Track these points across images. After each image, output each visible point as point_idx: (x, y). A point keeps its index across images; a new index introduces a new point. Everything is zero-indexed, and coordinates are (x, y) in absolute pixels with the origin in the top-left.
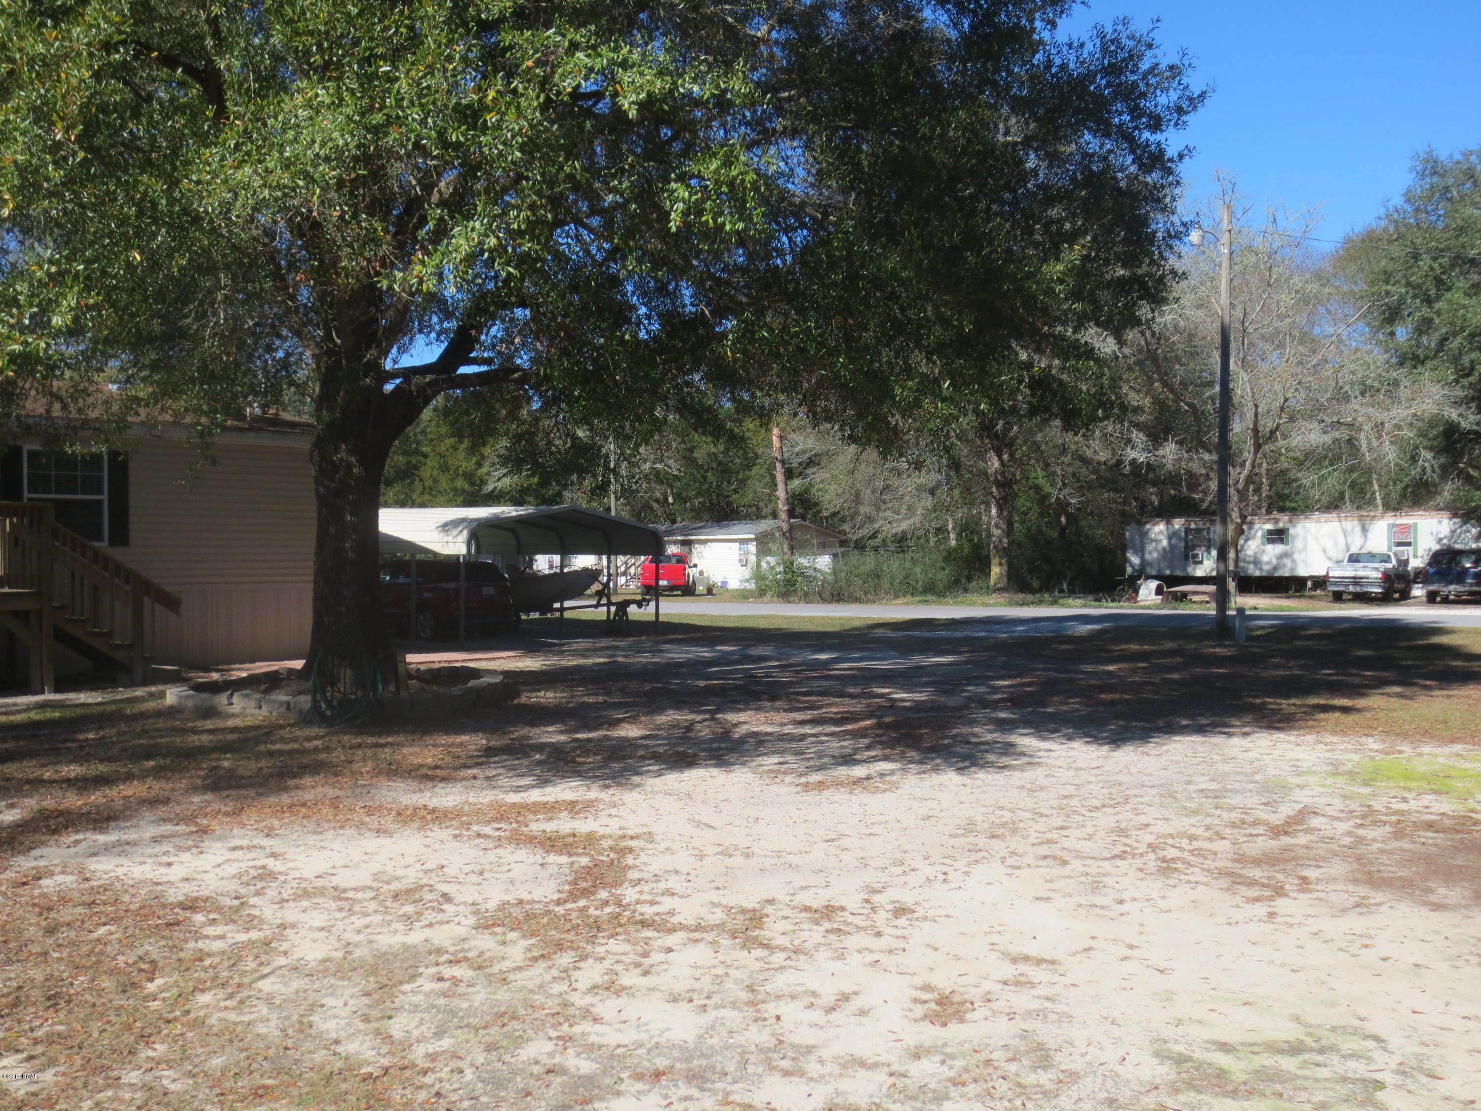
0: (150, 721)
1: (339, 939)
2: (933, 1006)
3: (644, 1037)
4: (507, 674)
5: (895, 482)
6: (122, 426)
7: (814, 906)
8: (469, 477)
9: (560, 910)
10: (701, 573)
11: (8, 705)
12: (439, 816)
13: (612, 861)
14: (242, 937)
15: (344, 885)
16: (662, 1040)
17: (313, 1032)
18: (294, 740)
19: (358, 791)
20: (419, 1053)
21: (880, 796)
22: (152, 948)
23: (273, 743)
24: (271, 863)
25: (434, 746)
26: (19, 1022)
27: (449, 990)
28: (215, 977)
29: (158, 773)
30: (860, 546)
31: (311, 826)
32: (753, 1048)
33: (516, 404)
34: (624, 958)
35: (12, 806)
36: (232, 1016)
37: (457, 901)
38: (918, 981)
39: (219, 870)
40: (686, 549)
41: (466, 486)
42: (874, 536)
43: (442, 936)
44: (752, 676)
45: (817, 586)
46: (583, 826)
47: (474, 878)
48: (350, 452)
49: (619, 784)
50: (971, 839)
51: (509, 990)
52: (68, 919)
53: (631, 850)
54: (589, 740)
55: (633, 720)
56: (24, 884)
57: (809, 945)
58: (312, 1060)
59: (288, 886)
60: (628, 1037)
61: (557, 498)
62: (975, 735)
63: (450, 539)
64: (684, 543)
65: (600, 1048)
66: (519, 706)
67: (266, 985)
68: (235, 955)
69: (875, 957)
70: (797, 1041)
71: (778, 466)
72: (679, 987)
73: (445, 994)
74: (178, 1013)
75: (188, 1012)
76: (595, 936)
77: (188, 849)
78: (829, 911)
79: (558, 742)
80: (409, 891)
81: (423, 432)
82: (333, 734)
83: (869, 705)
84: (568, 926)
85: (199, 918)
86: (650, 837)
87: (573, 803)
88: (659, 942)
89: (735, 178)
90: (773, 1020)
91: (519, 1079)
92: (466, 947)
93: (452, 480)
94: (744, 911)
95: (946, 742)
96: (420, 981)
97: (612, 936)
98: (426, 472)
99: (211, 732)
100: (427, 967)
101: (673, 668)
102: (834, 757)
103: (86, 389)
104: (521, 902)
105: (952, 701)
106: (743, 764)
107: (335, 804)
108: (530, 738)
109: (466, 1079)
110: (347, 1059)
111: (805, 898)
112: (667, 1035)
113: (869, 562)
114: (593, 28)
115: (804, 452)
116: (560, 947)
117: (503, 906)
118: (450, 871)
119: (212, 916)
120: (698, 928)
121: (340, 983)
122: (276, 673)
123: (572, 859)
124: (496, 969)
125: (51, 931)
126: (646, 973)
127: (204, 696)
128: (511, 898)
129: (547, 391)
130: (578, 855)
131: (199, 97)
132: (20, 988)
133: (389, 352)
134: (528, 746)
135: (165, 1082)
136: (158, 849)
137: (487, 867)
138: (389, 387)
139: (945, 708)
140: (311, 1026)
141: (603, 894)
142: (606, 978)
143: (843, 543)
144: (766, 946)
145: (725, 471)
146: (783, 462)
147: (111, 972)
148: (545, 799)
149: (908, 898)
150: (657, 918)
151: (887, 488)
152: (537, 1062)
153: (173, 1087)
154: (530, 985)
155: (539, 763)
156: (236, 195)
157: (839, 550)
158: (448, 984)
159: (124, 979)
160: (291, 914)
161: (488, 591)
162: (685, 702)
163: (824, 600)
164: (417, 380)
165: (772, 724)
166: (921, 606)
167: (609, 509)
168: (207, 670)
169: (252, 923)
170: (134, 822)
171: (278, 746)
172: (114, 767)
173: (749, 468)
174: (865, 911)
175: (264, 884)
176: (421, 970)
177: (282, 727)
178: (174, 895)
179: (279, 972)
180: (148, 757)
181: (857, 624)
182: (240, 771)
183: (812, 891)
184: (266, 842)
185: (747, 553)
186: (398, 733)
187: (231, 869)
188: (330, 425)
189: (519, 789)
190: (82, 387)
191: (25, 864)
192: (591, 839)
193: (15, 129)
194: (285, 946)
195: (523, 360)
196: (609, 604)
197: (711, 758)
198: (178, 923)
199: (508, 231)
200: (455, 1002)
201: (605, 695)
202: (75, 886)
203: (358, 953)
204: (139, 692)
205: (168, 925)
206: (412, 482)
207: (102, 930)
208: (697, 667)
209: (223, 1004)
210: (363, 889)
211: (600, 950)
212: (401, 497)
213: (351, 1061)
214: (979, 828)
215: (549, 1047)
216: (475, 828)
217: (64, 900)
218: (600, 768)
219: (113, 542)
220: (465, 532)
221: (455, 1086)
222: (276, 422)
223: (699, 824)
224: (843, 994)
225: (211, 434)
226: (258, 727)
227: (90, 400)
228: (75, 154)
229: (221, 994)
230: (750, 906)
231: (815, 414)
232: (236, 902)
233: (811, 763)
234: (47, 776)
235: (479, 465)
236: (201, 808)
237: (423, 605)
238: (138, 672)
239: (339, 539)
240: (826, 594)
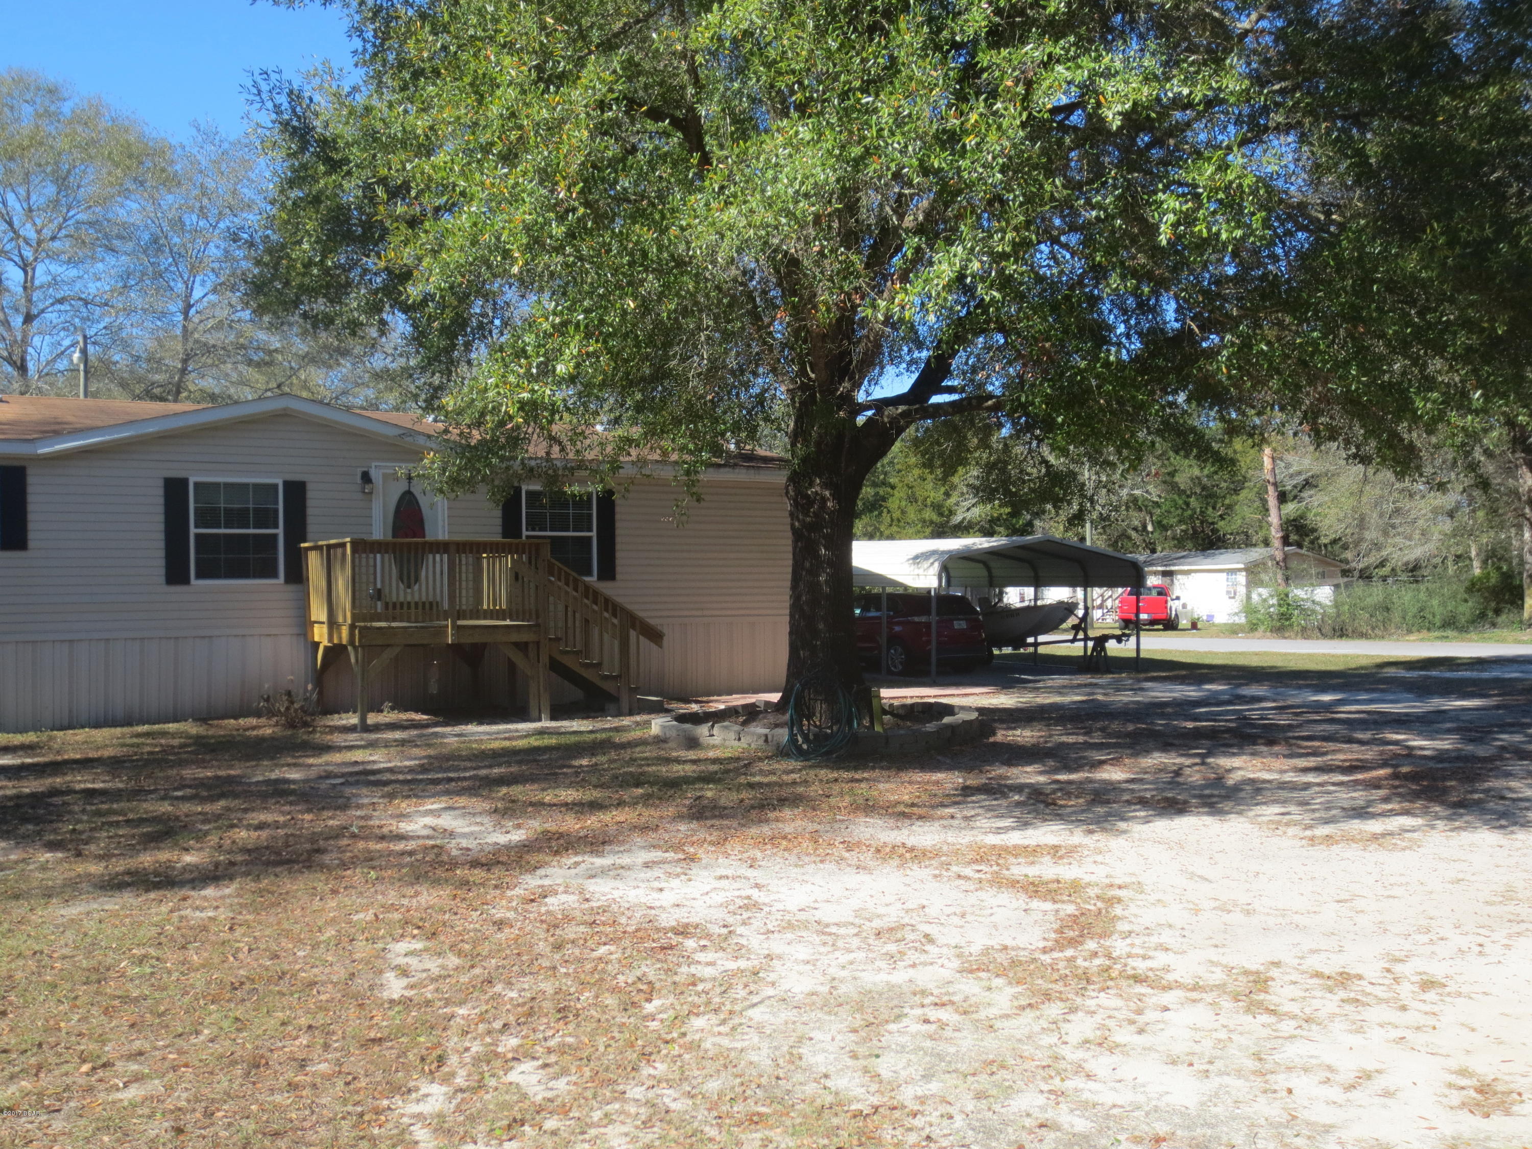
0: (638, 749)
1: (824, 974)
2: (1472, 1093)
3: (1141, 1099)
4: (981, 710)
5: (1406, 504)
6: (615, 466)
7: (1327, 972)
8: (937, 508)
9: (1046, 958)
10: (1184, 606)
11: (510, 731)
12: (918, 855)
13: (1100, 911)
14: (732, 965)
15: (826, 920)
16: (1161, 1104)
17: (803, 1064)
18: (772, 773)
19: (836, 826)
20: (907, 1095)
21: (1400, 854)
22: (649, 969)
23: (752, 775)
24: (755, 893)
25: (910, 783)
26: (534, 1031)
27: (935, 1033)
28: (709, 1002)
29: (646, 800)
30: (1365, 576)
31: (793, 859)
32: (1262, 1122)
33: (987, 431)
34: (1116, 1013)
35: (519, 826)
36: (726, 1042)
37: (939, 942)
38: (1453, 1064)
39: (706, 898)
40: (1167, 579)
41: (935, 517)
42: (1382, 564)
43: (926, 977)
44: (1245, 718)
45: (1315, 620)
46: (1068, 872)
47: (956, 920)
48: (825, 486)
49: (1104, 830)
50: (1511, 908)
51: (997, 1038)
52: (572, 936)
53: (1119, 901)
54: (1070, 782)
55: (1115, 762)
56: (532, 901)
57: (1322, 1014)
58: (803, 1092)
59: (773, 918)
60: (1124, 1097)
61: (1028, 528)
62: (1510, 789)
63: (921, 571)
64: (1166, 574)
65: (1094, 1106)
66: (995, 744)
67: (756, 1014)
68: (726, 984)
69: (1399, 1033)
70: (1313, 1119)
71: (1271, 489)
72: (1179, 1049)
73: (931, 1037)
74: (675, 1035)
75: (684, 1035)
76: (1085, 989)
77: (678, 875)
78: (1344, 979)
79: (1038, 783)
80: (891, 930)
81: (891, 463)
82: (811, 767)
83: (1382, 753)
84: (1056, 976)
85: (690, 943)
86: (1139, 887)
87: (1056, 848)
88: (1154, 1000)
89: (1231, 182)
90: (1285, 1094)
91: (1010, 1130)
92: (951, 990)
93: (920, 511)
94: (1246, 973)
95: (1476, 796)
96: (905, 1022)
97: (1103, 990)
98: (893, 504)
99: (694, 762)
100: (912, 1008)
101: (1157, 708)
102: (1343, 809)
103: (583, 432)
104: (1005, 948)
105: (1482, 751)
106: (1240, 813)
107: (815, 837)
108: (1008, 778)
109: (956, 1125)
110: (837, 1094)
111: (1315, 963)
112: (1166, 1099)
113: (1376, 593)
114: (1072, 39)
115: (1299, 473)
116: (1047, 997)
117: (987, 951)
118: (932, 911)
119: (702, 943)
120: (1195, 988)
121: (827, 1018)
122: (753, 705)
123: (1057, 906)
124: (982, 1015)
125: (558, 947)
126: (1141, 1031)
127: (687, 726)
128: (995, 942)
129: (1020, 418)
130: (1063, 902)
131: (680, 144)
132: (533, 999)
133: (861, 384)
134: (1006, 786)
135: (666, 1100)
136: (650, 874)
137: (969, 910)
138: (861, 420)
139: (1474, 759)
140: (800, 1058)
141: (1091, 945)
142: (1098, 1033)
143: (1345, 573)
144: (1273, 1012)
145: (1209, 496)
146: (1275, 484)
147: (614, 990)
148: (1026, 842)
149: (1437, 970)
150: (1150, 974)
151: (1397, 511)
152: (1028, 1115)
153: (673, 1106)
154: (1018, 1034)
155: (1018, 804)
156: (722, 236)
157: (1342, 581)
158: (933, 1027)
159: (625, 998)
160: (777, 945)
161: (960, 625)
162: (1171, 745)
163: (1324, 636)
164: (890, 411)
165: (1270, 770)
166: (1438, 643)
167: (1083, 539)
168: (687, 701)
169: (739, 951)
170: (627, 847)
171: (758, 779)
172: (607, 793)
173: (1236, 491)
174: (1387, 982)
175: (749, 914)
176: (906, 1010)
177: (760, 759)
178: (667, 920)
179: (767, 1002)
180: (637, 785)
181: (1364, 662)
182: (723, 802)
183: (1323, 955)
184: (750, 873)
185: (1235, 584)
186: (873, 768)
187: (719, 898)
188: (804, 460)
189: (999, 831)
190: (579, 430)
191: (532, 882)
192: (1076, 887)
193: (523, 191)
194: (772, 977)
195: (995, 387)
196: (1086, 639)
197: (1204, 805)
198: (671, 947)
199: (991, 253)
200: (942, 1046)
201: (1085, 734)
202: (576, 905)
203: (843, 989)
204: (626, 721)
205: (663, 948)
206: (880, 514)
207: (603, 950)
208: (1183, 707)
209: (716, 1029)
210: (846, 924)
211: (1091, 1003)
212: (870, 529)
213: (841, 1096)
214: (1520, 896)
215: (1041, 1100)
216: (954, 868)
217: (568, 918)
218: (1083, 811)
219: (600, 578)
220: (936, 565)
221: (945, 1132)
222: (751, 458)
223: (1192, 876)
224: (1364, 1071)
225: (696, 472)
226: (738, 759)
227: (588, 442)
228: (574, 210)
229: (714, 1019)
230: (1253, 967)
231: (1317, 433)
232: (725, 931)
233: (1317, 815)
234: (547, 799)
235: (947, 495)
236: (687, 837)
237: (894, 639)
238: (625, 705)
239: (813, 572)
240: (1327, 629)
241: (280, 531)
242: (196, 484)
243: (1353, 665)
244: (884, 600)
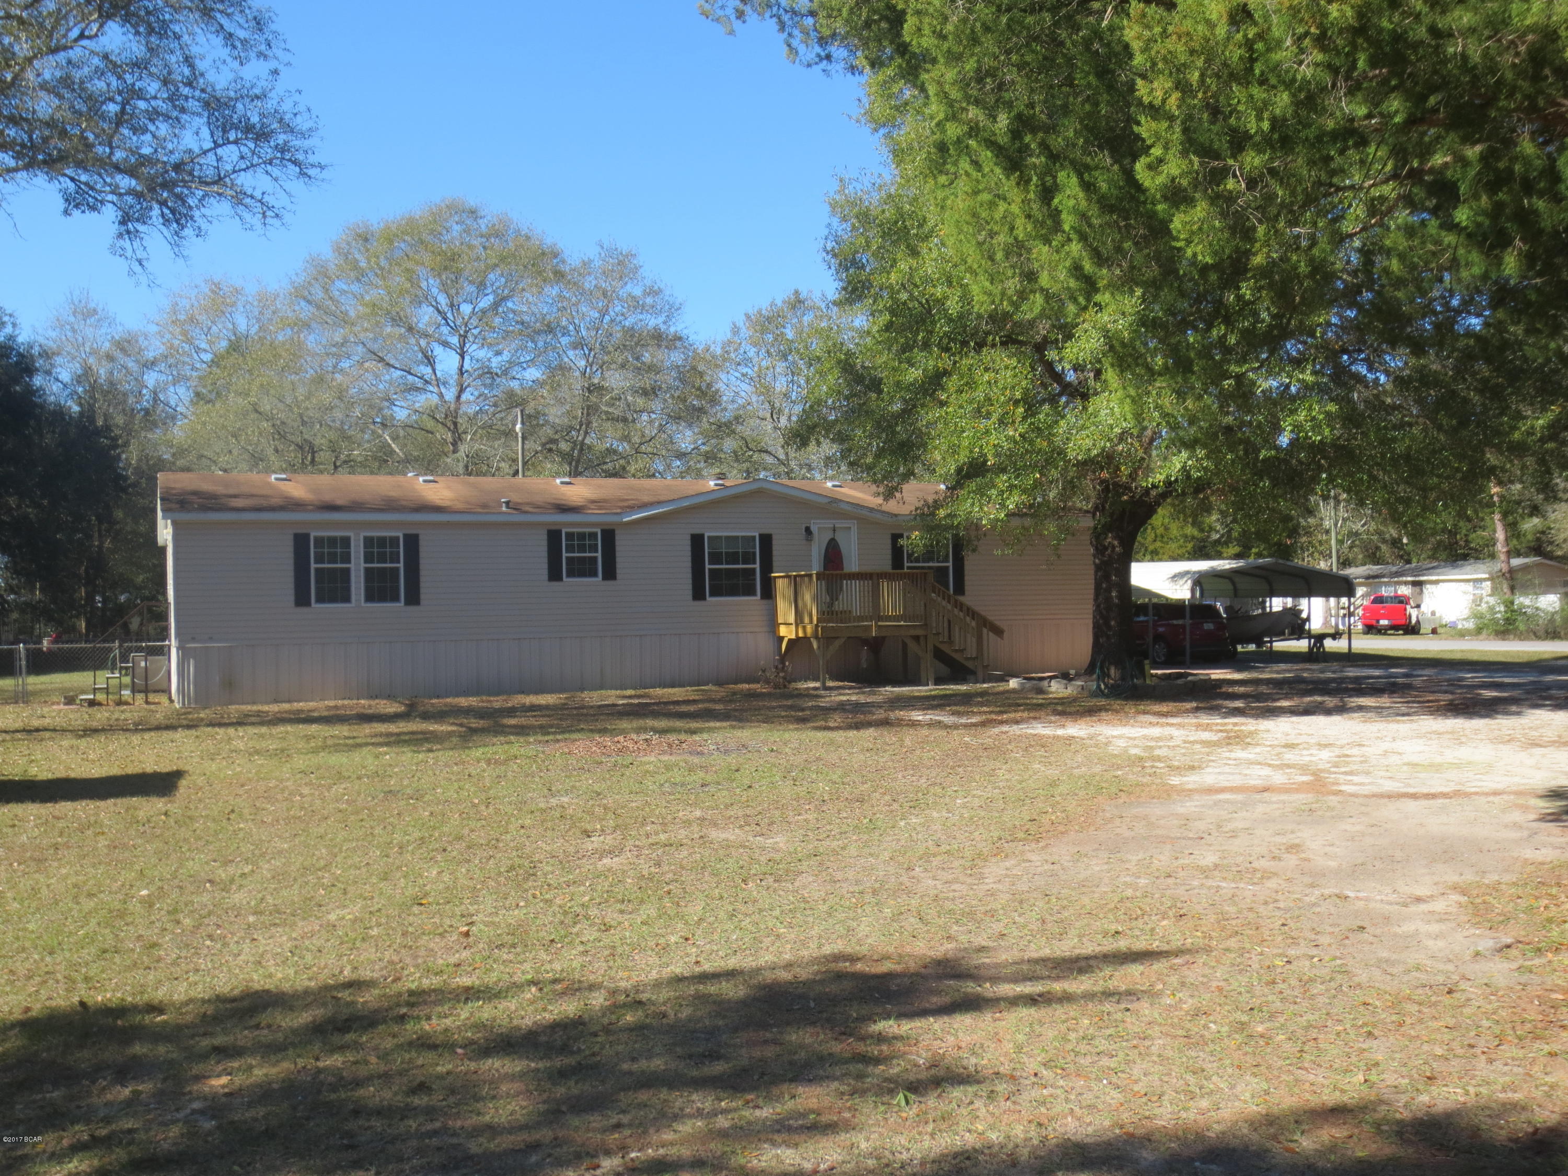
4: (1217, 680)
10: (1433, 613)
18: (1090, 701)
23: (1080, 702)
31: (1110, 725)
40: (1417, 589)
41: (1196, 533)
45: (1537, 624)
48: (1114, 538)
63: (1178, 587)
64: (1416, 584)
66: (1222, 692)
82: (1110, 699)
87: (1237, 723)
93: (1182, 528)
108: (1223, 704)
127: (1034, 683)
157: (1565, 590)
161: (1209, 626)
177: (1083, 696)
181: (1546, 656)
182: (1068, 711)
187: (1082, 733)
188: (1102, 525)
196: (1309, 637)
219: (957, 591)
220: (1189, 582)
237: (1158, 638)
238: (980, 675)
239: (1109, 591)
240: (1541, 633)
241: (757, 566)
242: (709, 537)
243: (1535, 658)
244: (1151, 608)
